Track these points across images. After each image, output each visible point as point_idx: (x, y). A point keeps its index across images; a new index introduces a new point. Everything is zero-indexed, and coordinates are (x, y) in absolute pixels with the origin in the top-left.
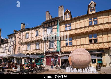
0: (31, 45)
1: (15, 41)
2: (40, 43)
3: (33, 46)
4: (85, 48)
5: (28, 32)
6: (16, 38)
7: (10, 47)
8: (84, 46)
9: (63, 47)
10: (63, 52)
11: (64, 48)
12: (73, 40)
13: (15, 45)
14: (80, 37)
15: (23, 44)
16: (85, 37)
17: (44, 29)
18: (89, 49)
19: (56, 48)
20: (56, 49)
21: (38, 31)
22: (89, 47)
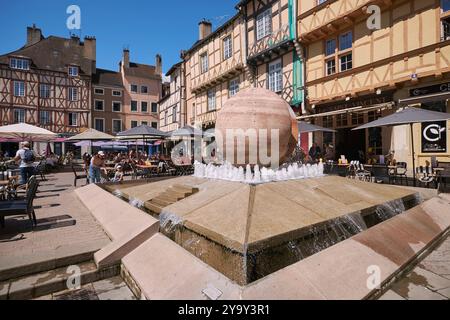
0: (218, 93)
1: (185, 86)
2: (239, 83)
3: (222, 95)
4: (414, 70)
5: (205, 48)
6: (185, 77)
7: (175, 107)
8: (410, 60)
9: (315, 82)
10: (313, 107)
11: (319, 86)
12: (357, 42)
13: (185, 99)
14: (391, 16)
15: (198, 92)
16: (419, 12)
17: (246, 26)
18: (438, 73)
19: (288, 91)
20: (288, 95)
21: (229, 37)
22: (438, 62)
